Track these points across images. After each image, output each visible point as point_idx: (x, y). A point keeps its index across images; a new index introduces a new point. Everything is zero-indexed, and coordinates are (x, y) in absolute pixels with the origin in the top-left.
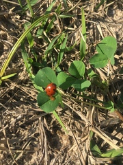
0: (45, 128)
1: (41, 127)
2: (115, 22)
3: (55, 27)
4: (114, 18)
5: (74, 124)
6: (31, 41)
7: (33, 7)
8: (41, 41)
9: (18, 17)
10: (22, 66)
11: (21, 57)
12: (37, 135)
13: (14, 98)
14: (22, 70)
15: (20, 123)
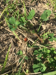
0: (13, 41)
1: (11, 40)
2: (38, 7)
3: (16, 8)
4: (38, 6)
5: (22, 39)
6: (8, 13)
7: (8, 2)
8: (11, 13)
9: (3, 5)
10: (5, 22)
11: (4, 18)
12: (10, 43)
13: (2, 32)
14: (5, 23)
15: (4, 39)
